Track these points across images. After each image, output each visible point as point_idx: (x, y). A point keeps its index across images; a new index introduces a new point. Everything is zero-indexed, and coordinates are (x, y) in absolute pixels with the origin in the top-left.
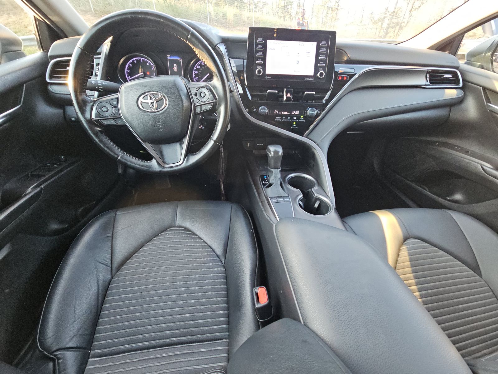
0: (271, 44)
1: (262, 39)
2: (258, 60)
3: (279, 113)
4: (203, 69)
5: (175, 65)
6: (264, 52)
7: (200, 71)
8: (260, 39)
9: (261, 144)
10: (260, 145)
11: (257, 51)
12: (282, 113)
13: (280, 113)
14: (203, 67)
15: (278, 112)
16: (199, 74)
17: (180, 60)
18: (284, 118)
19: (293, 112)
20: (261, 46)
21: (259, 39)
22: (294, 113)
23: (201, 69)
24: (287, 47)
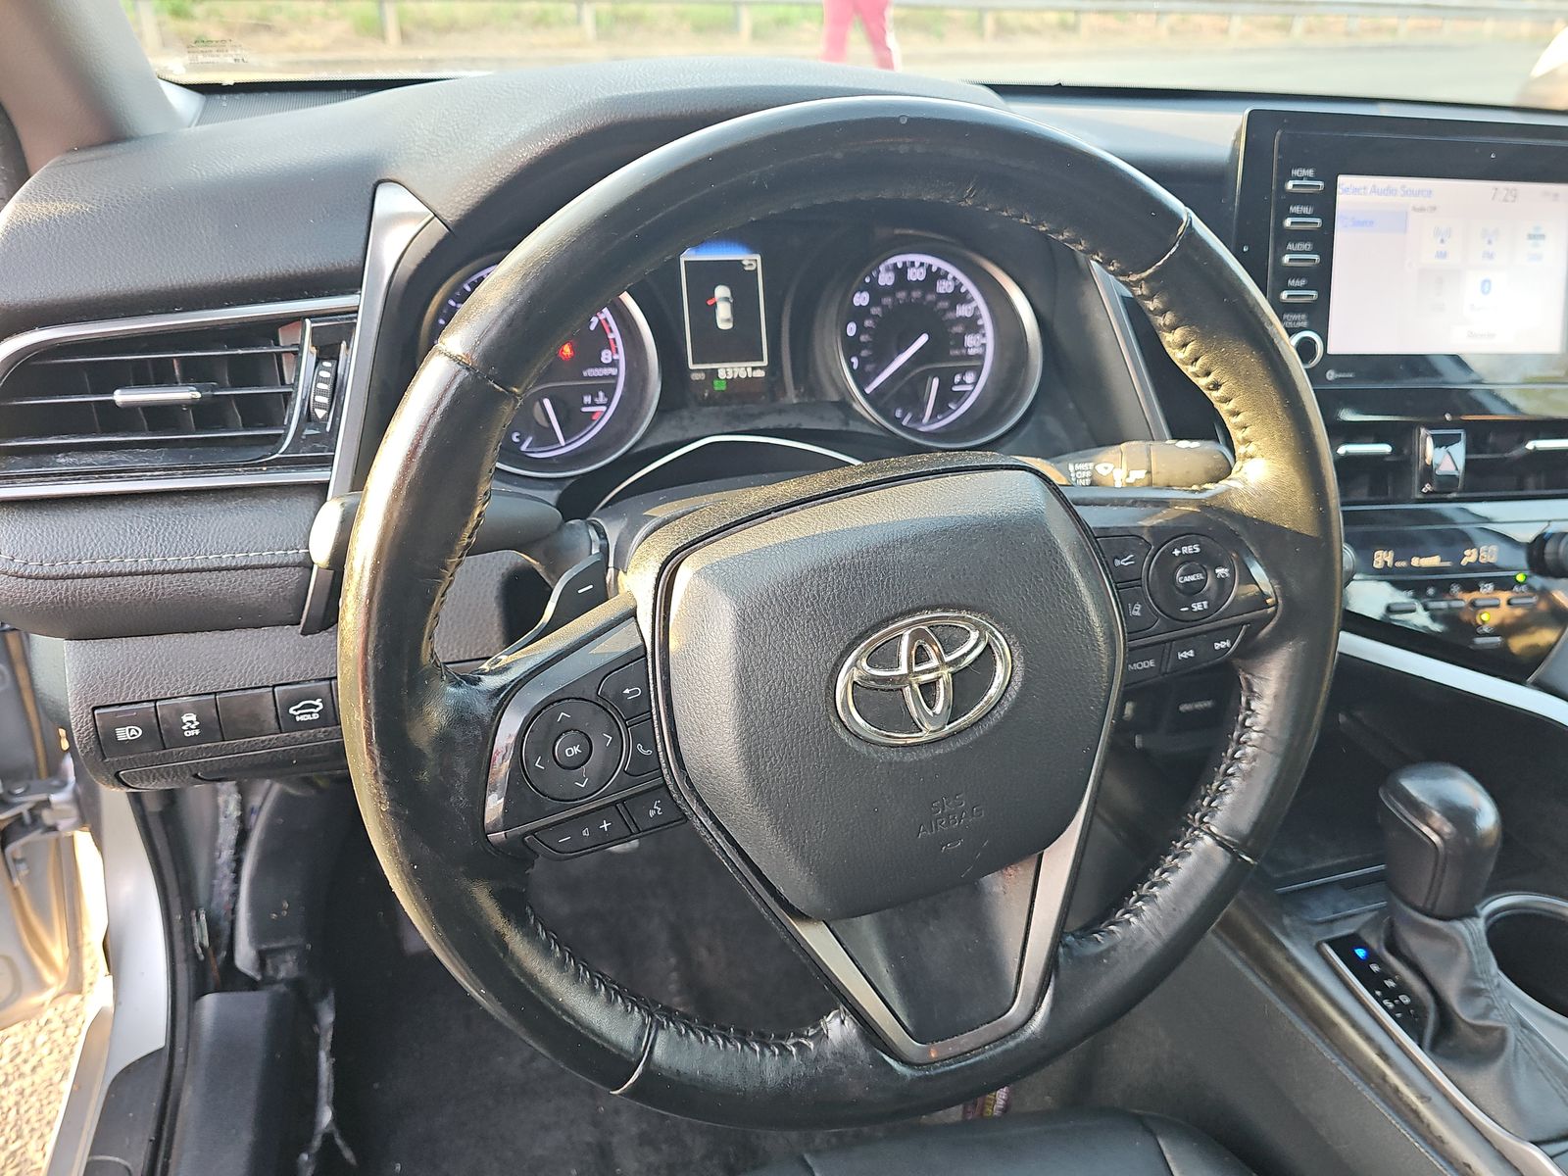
0: (1354, 192)
1: (1310, 172)
2: (1291, 283)
3: (1398, 564)
4: (884, 307)
5: (721, 292)
6: (1324, 239)
7: (868, 323)
8: (1304, 172)
9: (1199, 705)
10: (1195, 711)
11: (1285, 237)
12: (1415, 562)
13: (1403, 564)
14: (887, 301)
15: (1395, 560)
16: (863, 338)
17: (751, 260)
18: (1431, 591)
19: (1467, 552)
20: (1306, 210)
21: (1295, 172)
22: (1472, 559)
23: (875, 311)
24: (1434, 208)
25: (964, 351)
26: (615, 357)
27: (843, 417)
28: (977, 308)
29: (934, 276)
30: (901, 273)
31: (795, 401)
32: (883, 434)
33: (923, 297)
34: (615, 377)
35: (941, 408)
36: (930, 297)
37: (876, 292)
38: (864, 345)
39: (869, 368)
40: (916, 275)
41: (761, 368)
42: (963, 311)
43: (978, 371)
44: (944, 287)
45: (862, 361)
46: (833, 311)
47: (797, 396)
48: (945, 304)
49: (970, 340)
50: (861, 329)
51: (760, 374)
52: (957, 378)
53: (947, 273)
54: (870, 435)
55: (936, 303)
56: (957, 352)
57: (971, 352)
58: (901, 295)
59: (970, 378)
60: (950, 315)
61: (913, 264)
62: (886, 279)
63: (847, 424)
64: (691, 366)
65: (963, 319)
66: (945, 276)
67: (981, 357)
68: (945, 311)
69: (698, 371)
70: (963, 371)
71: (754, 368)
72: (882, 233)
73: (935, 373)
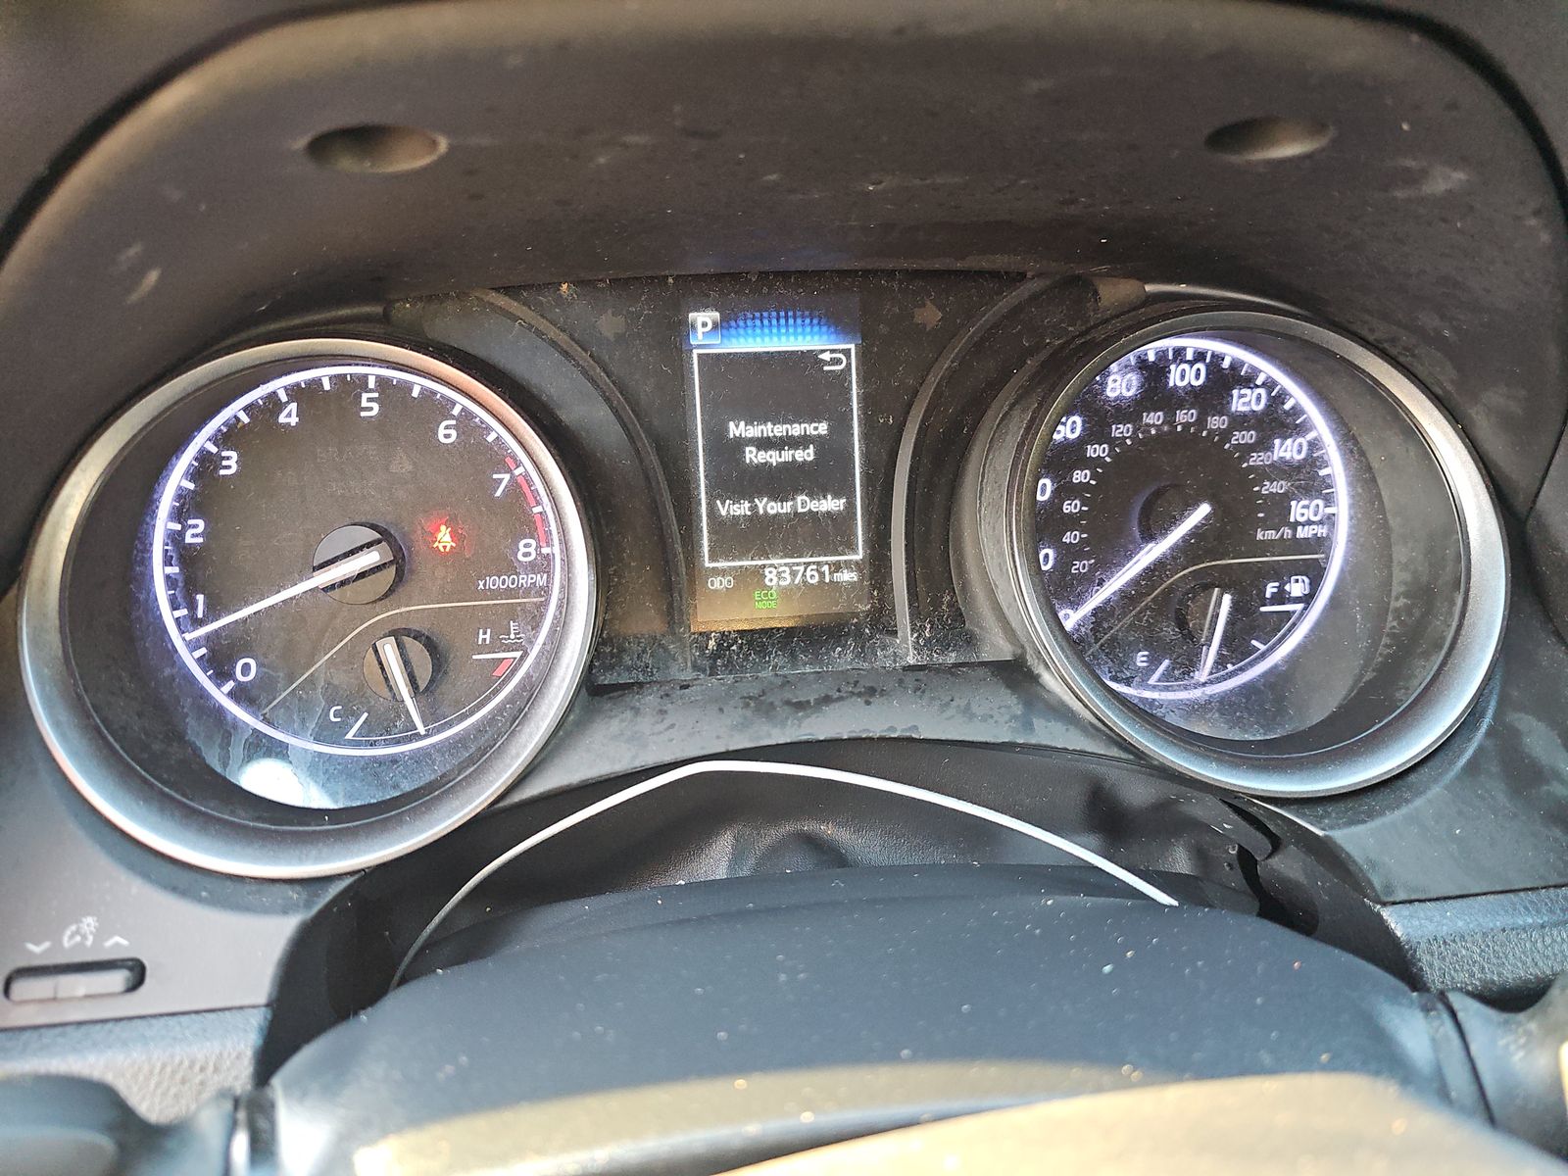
4: (1114, 443)
7: (1080, 476)
14: (1122, 430)
16: (1070, 507)
23: (1096, 451)
25: (1287, 532)
26: (545, 550)
27: (1018, 710)
28: (1314, 445)
29: (1224, 380)
30: (1154, 373)
31: (911, 659)
32: (1115, 752)
33: (1201, 422)
34: (546, 591)
35: (1236, 649)
36: (1216, 422)
37: (1100, 417)
38: (1072, 522)
39: (1080, 567)
40: (1184, 377)
41: (848, 564)
42: (1287, 450)
43: (1316, 574)
44: (1245, 401)
45: (1068, 555)
46: (1003, 459)
47: (917, 647)
48: (1247, 437)
49: (1298, 510)
50: (1064, 490)
51: (847, 576)
52: (1271, 589)
53: (1256, 371)
54: (1082, 753)
55: (1226, 435)
56: (1271, 534)
57: (1302, 533)
58: (1154, 418)
59: (1297, 587)
60: (1257, 459)
61: (1179, 352)
62: (1121, 384)
63: (1028, 726)
64: (707, 564)
65: (1285, 470)
66: (1248, 381)
67: (1321, 544)
68: (1247, 450)
69: (723, 572)
70: (1282, 573)
71: (837, 567)
72: (1116, 292)
73: (1227, 580)
